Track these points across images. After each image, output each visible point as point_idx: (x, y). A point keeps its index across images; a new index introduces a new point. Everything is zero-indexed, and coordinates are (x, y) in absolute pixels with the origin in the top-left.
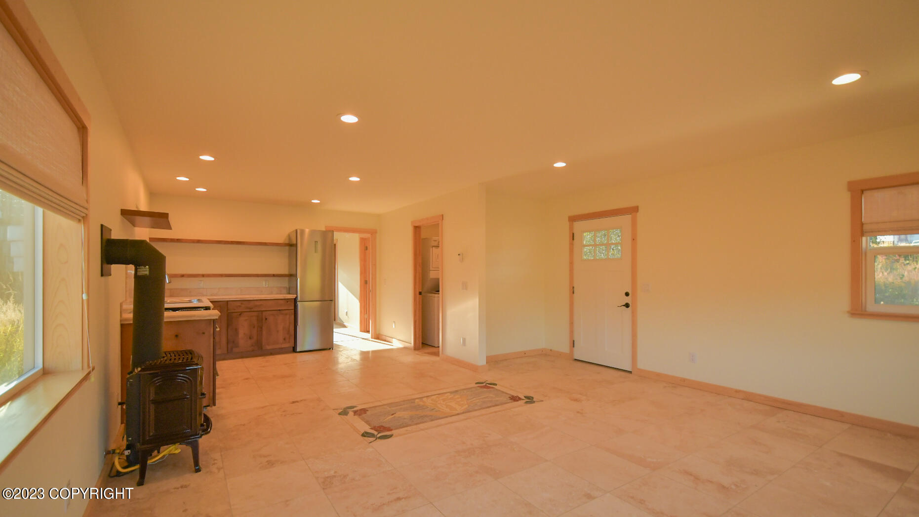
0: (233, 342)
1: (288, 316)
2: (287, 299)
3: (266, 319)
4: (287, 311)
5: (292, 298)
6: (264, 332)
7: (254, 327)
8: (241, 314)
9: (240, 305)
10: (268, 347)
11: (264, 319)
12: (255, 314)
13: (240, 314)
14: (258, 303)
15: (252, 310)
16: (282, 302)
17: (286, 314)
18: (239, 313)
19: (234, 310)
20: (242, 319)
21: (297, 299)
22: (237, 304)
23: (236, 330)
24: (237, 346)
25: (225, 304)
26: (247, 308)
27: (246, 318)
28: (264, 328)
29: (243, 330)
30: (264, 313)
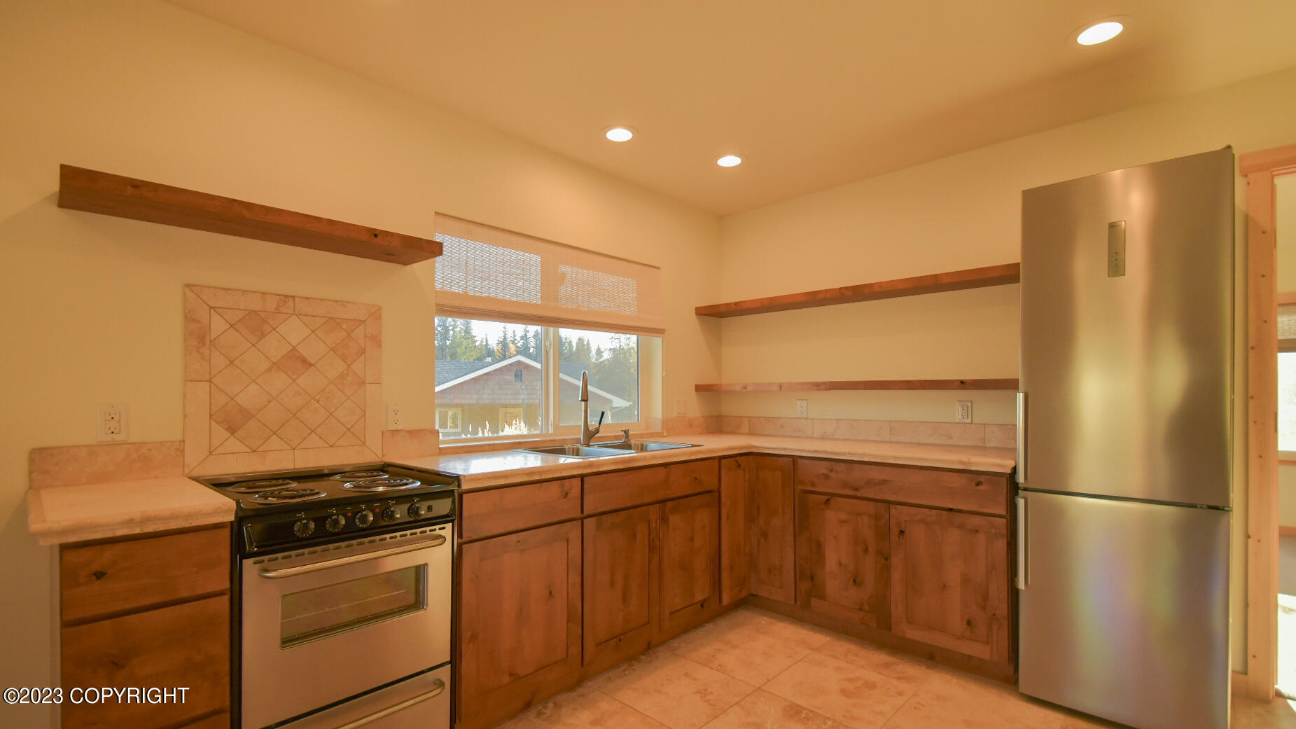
0: (812, 579)
1: (981, 538)
2: (984, 474)
3: (902, 532)
4: (976, 521)
5: (1000, 471)
6: (896, 575)
7: (866, 550)
8: (829, 498)
9: (825, 471)
11: (895, 531)
12: (869, 507)
13: (827, 503)
14: (876, 474)
15: (859, 494)
16: (957, 480)
17: (978, 531)
18: (826, 498)
19: (813, 485)
20: (832, 516)
21: (1021, 479)
22: (822, 468)
23: (819, 546)
24: (822, 597)
25: (789, 465)
26: (845, 484)
27: (843, 516)
28: (896, 561)
29: (837, 554)
30: (894, 510)
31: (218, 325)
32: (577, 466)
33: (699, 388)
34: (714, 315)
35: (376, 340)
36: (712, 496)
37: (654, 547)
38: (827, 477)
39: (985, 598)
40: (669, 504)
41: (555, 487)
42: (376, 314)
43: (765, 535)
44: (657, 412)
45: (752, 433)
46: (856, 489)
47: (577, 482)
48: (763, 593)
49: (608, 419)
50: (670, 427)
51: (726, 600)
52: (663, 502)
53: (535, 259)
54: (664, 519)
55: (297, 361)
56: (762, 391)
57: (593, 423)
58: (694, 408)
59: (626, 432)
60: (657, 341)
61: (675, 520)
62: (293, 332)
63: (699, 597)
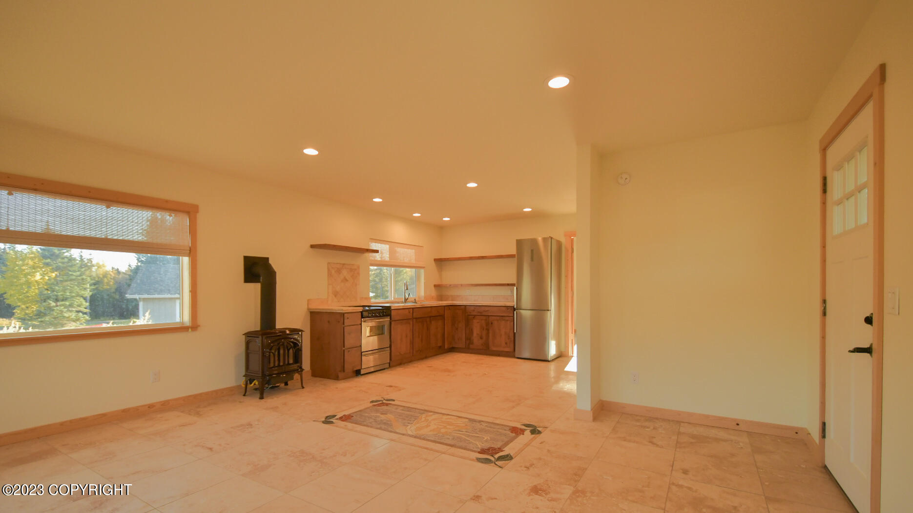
0: (470, 339)
1: (509, 322)
2: (508, 306)
3: (492, 323)
4: (507, 318)
5: (511, 305)
6: (490, 335)
7: (483, 329)
10: (494, 349)
11: (490, 323)
12: (484, 318)
13: (474, 317)
14: (487, 309)
16: (504, 309)
17: (507, 321)
19: (470, 313)
20: (475, 321)
21: (515, 307)
22: (472, 308)
23: (472, 330)
24: (472, 343)
25: (464, 308)
26: (479, 312)
27: (478, 321)
28: (491, 331)
29: (476, 331)
30: (490, 318)
31: (333, 272)
32: (412, 306)
33: (435, 286)
34: (440, 262)
35: (358, 274)
36: (442, 317)
37: (428, 329)
38: (474, 310)
39: (509, 336)
40: (432, 318)
41: (407, 310)
42: (359, 267)
43: (457, 329)
44: (422, 293)
45: (452, 301)
46: (481, 313)
47: (412, 309)
48: (456, 346)
49: (411, 296)
50: (426, 298)
51: (446, 347)
52: (430, 317)
53: (388, 246)
54: (430, 322)
55: (345, 280)
56: (456, 286)
57: (407, 296)
58: (433, 293)
59: (415, 299)
60: (422, 271)
61: (433, 322)
62: (345, 273)
63: (439, 345)
